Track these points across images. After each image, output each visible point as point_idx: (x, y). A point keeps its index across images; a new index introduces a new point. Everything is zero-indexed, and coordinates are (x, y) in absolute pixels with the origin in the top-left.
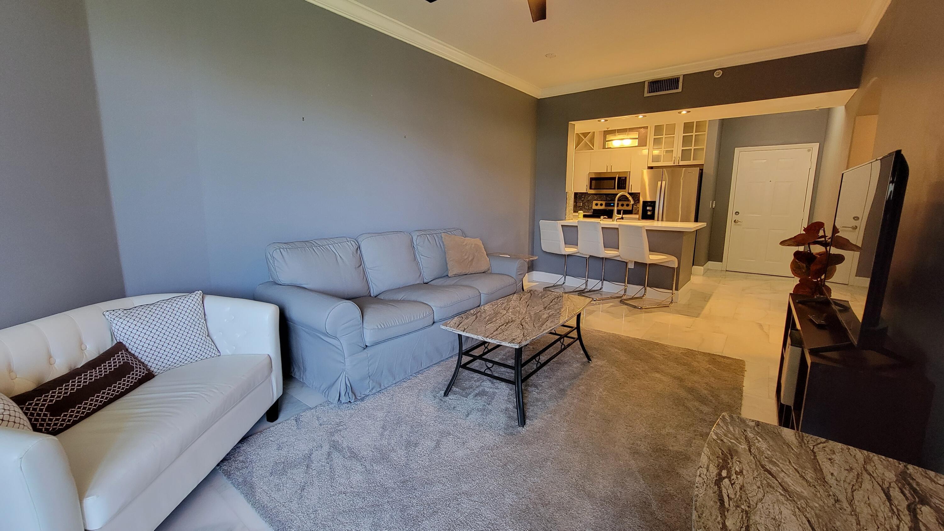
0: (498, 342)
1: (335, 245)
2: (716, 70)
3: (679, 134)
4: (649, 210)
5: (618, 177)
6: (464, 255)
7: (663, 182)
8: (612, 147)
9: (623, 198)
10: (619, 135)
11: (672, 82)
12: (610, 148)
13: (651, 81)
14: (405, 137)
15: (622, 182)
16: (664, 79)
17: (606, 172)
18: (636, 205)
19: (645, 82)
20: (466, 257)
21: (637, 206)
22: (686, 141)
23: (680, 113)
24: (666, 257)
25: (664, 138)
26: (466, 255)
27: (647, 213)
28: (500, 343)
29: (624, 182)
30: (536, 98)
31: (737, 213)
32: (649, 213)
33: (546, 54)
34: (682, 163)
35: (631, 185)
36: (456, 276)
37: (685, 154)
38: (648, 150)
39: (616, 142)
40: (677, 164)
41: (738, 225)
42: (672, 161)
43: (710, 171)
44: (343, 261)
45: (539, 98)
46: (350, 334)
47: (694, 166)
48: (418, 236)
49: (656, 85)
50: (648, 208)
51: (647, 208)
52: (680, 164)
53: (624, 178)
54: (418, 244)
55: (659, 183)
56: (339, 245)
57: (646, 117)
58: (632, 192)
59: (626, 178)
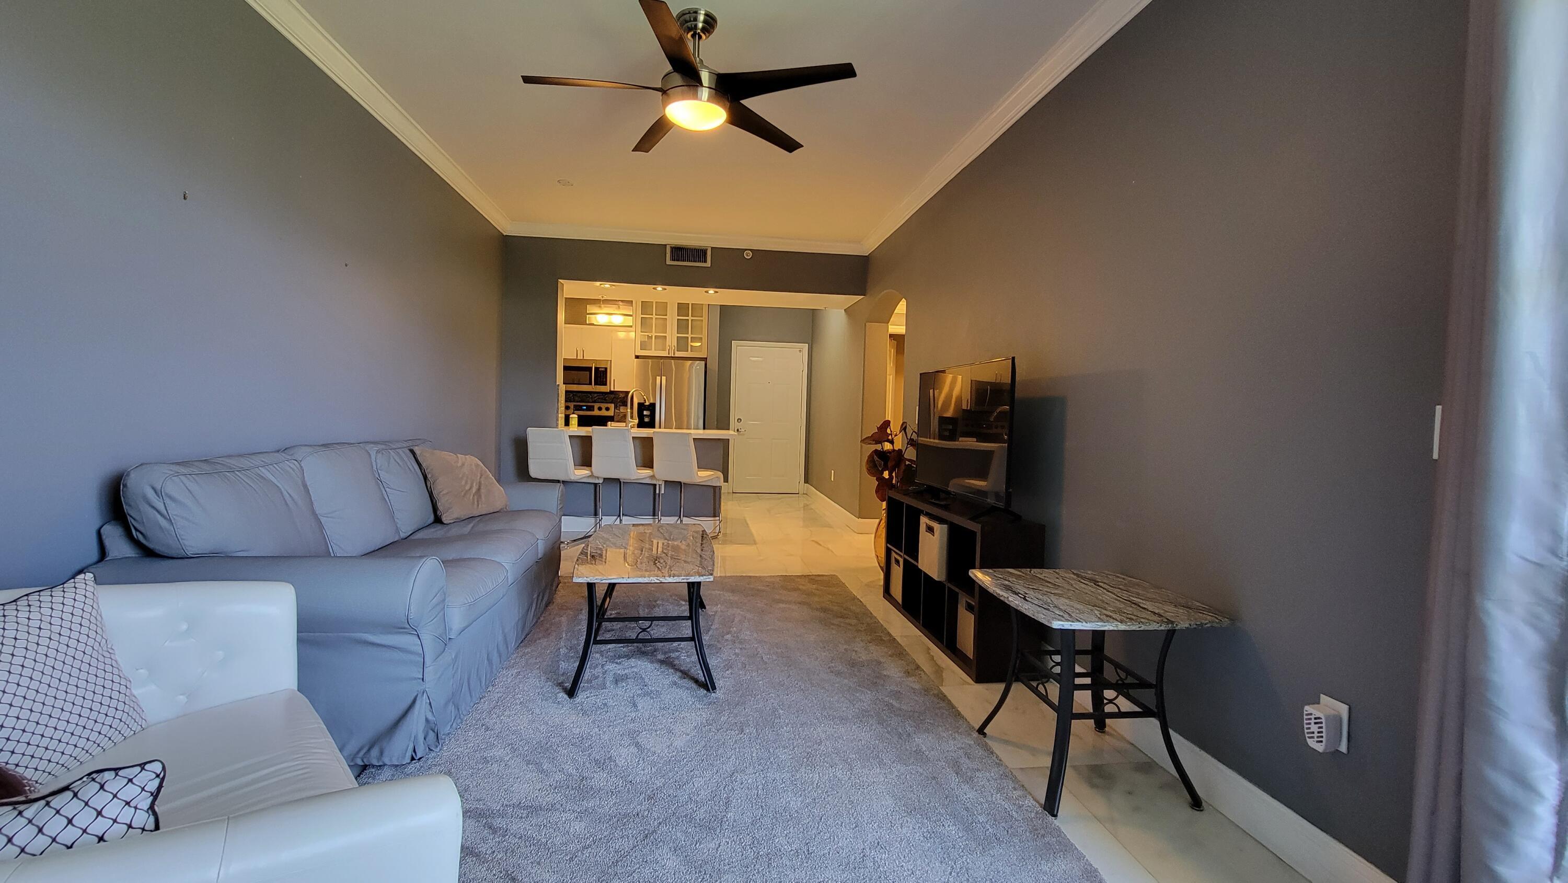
0: (684, 579)
1: (269, 467)
2: (746, 250)
3: (672, 317)
4: (646, 415)
5: (595, 368)
6: (463, 483)
7: (663, 377)
8: (595, 324)
9: (599, 399)
10: (605, 307)
11: (699, 254)
12: (593, 324)
13: (674, 246)
14: (346, 265)
15: (601, 375)
16: (690, 247)
17: (576, 358)
18: (618, 408)
19: (666, 245)
20: (467, 487)
21: (619, 410)
22: (682, 326)
23: (707, 292)
24: (713, 473)
25: (654, 319)
26: (466, 483)
27: (644, 419)
28: (687, 579)
29: (603, 375)
30: (501, 233)
31: (739, 420)
32: (646, 420)
33: (558, 179)
34: (678, 354)
35: (614, 380)
36: (459, 521)
37: (682, 343)
38: (634, 333)
39: (601, 317)
40: (673, 356)
41: (741, 435)
42: (666, 350)
43: (713, 365)
44: (293, 500)
45: (505, 234)
46: (436, 619)
47: (699, 359)
48: (378, 452)
49: (679, 252)
50: (645, 413)
51: (643, 413)
52: (676, 355)
53: (602, 369)
54: (380, 467)
55: (658, 378)
56: (275, 467)
57: (666, 291)
58: (615, 390)
59: (606, 369)
